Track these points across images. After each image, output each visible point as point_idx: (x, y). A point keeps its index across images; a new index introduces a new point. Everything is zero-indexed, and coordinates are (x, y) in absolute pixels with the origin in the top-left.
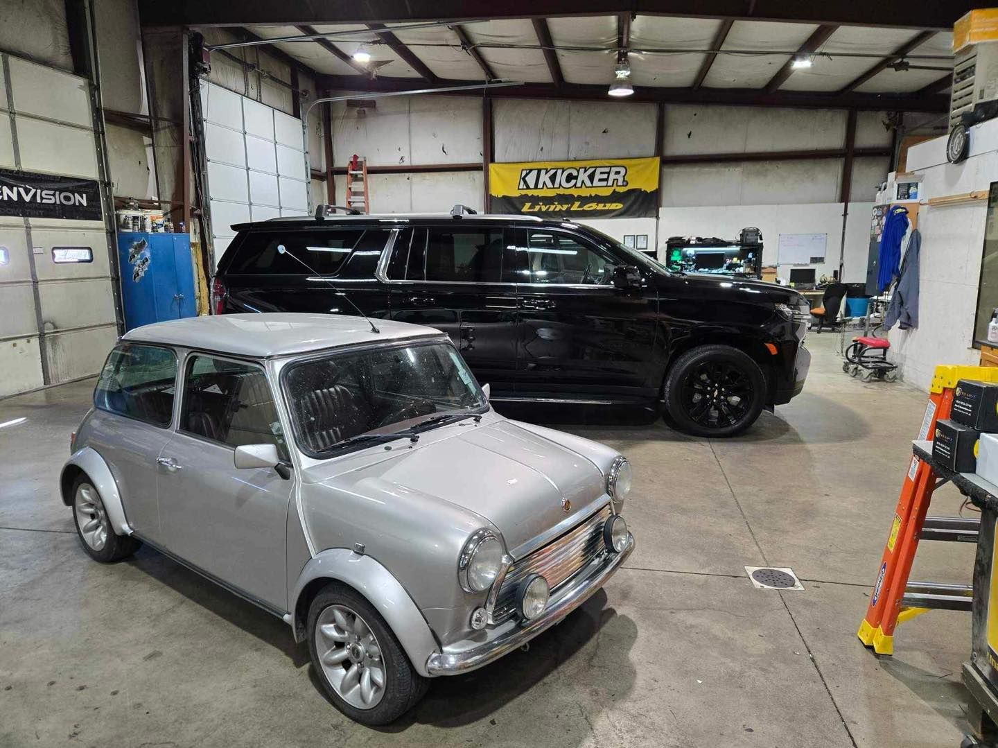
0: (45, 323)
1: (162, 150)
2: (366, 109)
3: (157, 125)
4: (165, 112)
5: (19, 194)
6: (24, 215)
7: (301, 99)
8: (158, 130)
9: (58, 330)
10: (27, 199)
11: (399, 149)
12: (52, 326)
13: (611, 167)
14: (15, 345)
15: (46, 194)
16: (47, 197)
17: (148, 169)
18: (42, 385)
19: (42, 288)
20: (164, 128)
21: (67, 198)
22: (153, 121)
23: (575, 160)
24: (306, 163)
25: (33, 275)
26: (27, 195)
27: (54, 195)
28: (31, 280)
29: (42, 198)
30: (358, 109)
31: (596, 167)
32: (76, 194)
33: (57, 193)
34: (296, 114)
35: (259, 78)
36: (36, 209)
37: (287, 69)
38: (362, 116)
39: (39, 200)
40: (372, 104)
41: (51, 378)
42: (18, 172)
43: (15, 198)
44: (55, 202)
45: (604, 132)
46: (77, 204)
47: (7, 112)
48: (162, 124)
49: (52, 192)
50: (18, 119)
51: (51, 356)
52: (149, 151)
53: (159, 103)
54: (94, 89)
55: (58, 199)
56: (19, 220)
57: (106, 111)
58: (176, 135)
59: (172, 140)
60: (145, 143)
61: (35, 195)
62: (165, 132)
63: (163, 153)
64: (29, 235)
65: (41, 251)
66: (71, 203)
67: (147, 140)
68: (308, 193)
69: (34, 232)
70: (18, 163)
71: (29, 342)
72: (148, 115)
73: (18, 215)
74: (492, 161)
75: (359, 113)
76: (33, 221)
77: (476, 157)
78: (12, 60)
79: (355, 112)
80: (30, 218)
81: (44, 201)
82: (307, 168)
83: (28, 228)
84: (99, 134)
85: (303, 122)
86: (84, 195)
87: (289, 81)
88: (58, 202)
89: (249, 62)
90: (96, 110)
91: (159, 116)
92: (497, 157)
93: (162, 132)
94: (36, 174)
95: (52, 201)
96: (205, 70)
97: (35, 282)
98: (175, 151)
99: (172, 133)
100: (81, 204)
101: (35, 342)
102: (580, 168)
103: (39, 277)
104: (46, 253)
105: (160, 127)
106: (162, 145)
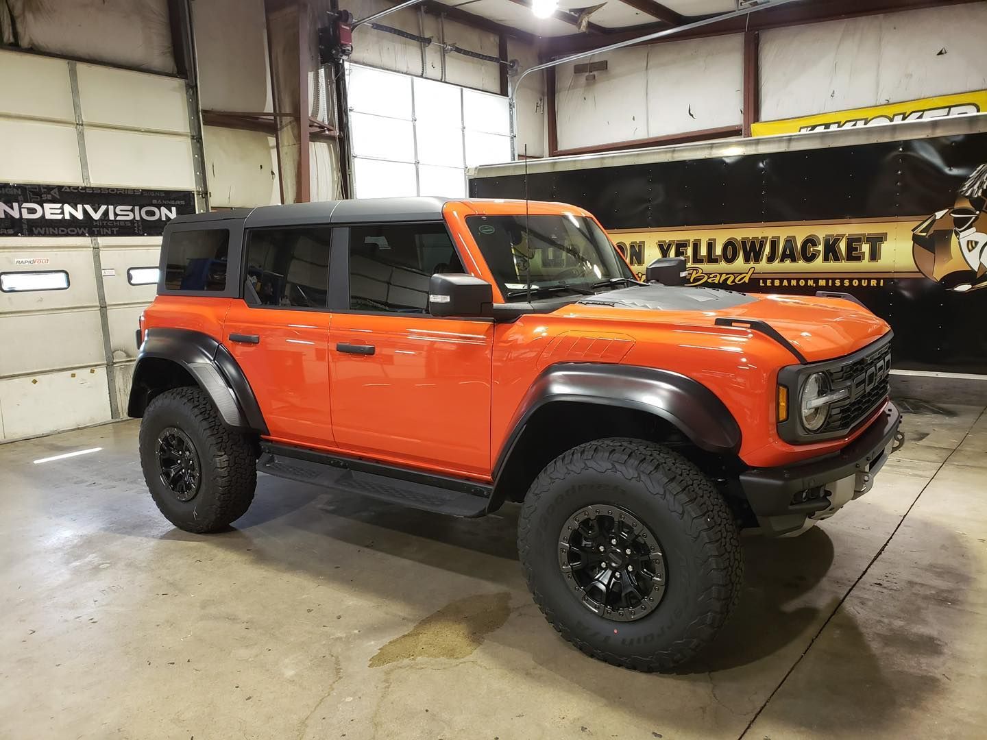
0: (114, 352)
1: (285, 149)
2: (595, 73)
3: (281, 122)
4: (287, 109)
5: (85, 212)
6: (92, 234)
7: (511, 71)
8: (282, 128)
9: (132, 359)
10: (97, 216)
11: (634, 119)
12: (125, 355)
13: (950, 107)
14: (73, 375)
15: (121, 210)
16: (123, 213)
17: (273, 173)
18: (109, 418)
19: (112, 314)
20: (286, 125)
21: (152, 213)
22: (278, 118)
23: (888, 104)
24: (513, 149)
25: (102, 298)
26: (96, 212)
27: (132, 210)
28: (98, 304)
29: (116, 215)
30: (587, 74)
31: (924, 111)
32: (163, 209)
33: (137, 208)
34: (504, 92)
35: (443, 53)
36: (107, 227)
37: (492, 39)
38: (592, 81)
39: (111, 217)
40: (603, 66)
41: (120, 410)
42: (85, 188)
43: (80, 215)
44: (134, 218)
45: (941, 53)
46: (164, 218)
47: (73, 124)
48: (285, 120)
49: (129, 208)
50: (89, 132)
51: (122, 388)
52: (274, 153)
54: (192, 88)
55: (139, 214)
56: (86, 241)
57: (204, 111)
58: (296, 131)
59: (292, 138)
60: (271, 145)
61: (106, 213)
62: (287, 129)
63: (286, 154)
64: (97, 257)
65: (113, 272)
66: (156, 217)
67: (272, 141)
69: (103, 253)
70: (85, 177)
71: (92, 371)
72: (272, 112)
73: (83, 235)
74: (756, 119)
75: (587, 79)
76: (102, 241)
77: (734, 118)
78: (81, 67)
79: (583, 79)
80: (99, 238)
81: (119, 218)
83: (96, 249)
84: (197, 139)
85: (512, 100)
86: (174, 209)
87: (495, 53)
88: (138, 218)
89: (427, 35)
90: (192, 112)
91: (283, 112)
92: (764, 115)
93: (285, 129)
94: (108, 189)
95: (130, 217)
96: (344, 52)
97: (103, 308)
98: (295, 150)
99: (292, 128)
100: (168, 219)
101: (102, 372)
102: (894, 115)
103: (108, 302)
104: (119, 275)
105: (284, 124)
106: (286, 144)
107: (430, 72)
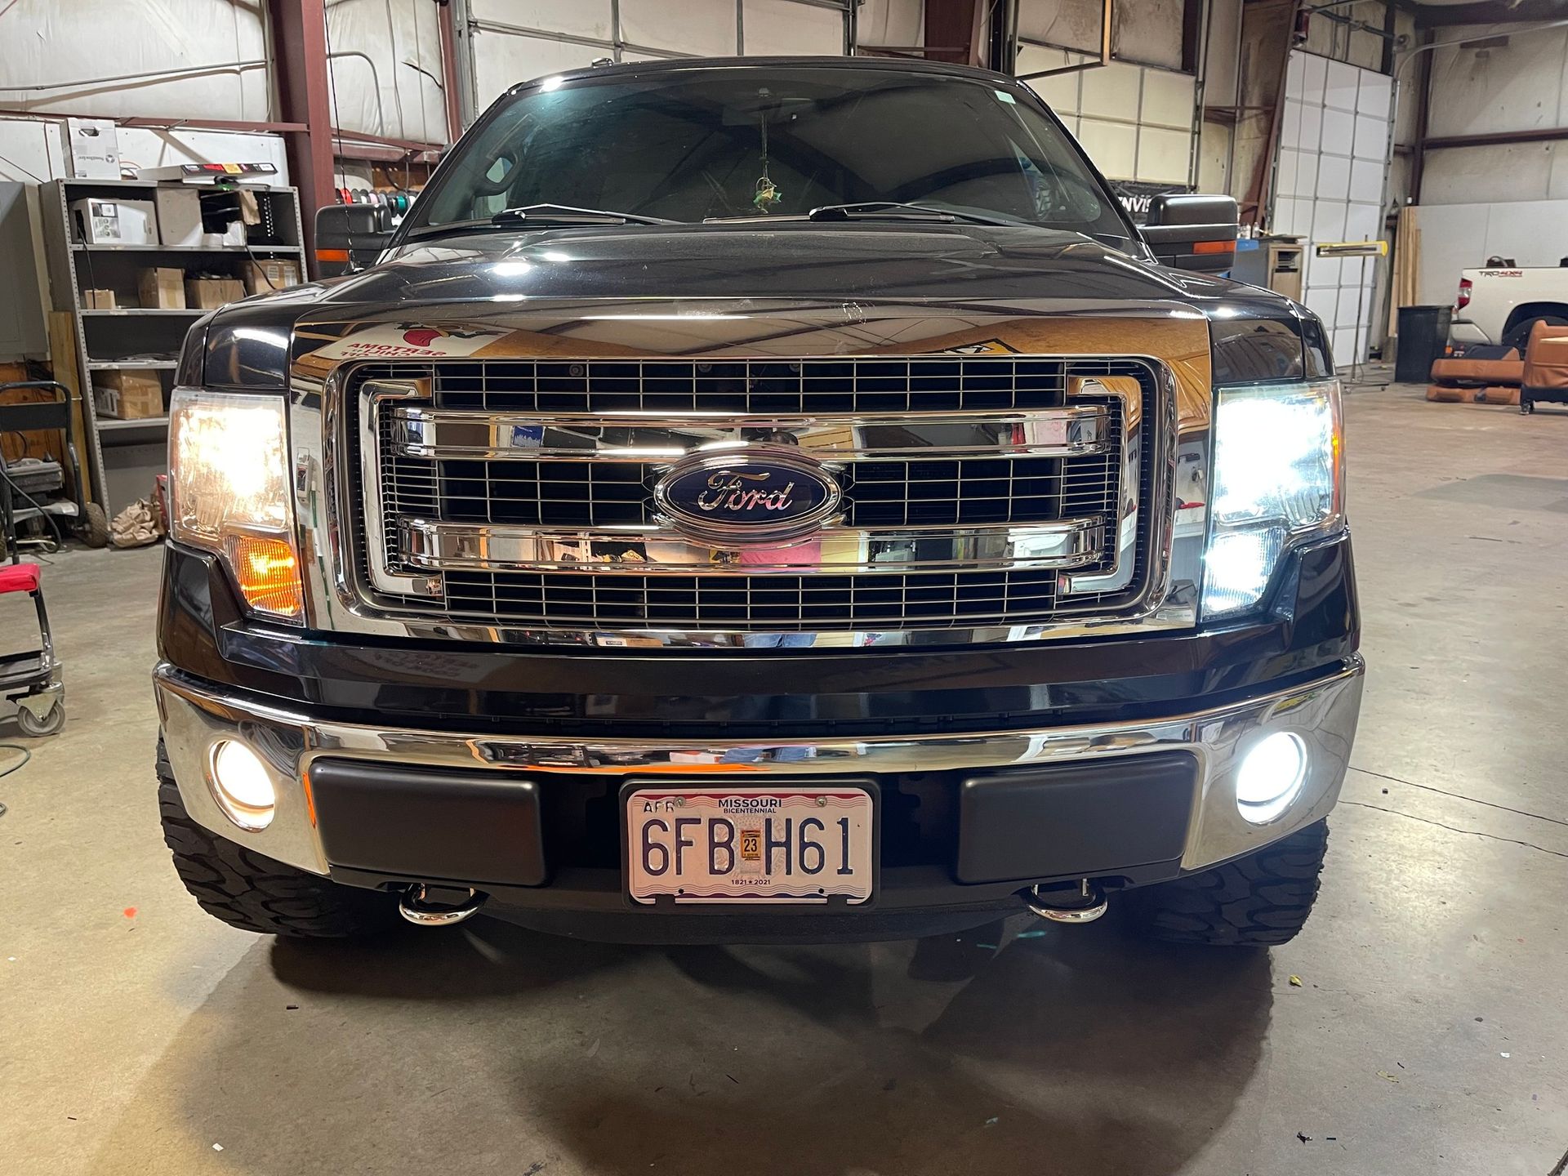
1: (1243, 143)
2: (1490, 50)
3: (1242, 115)
4: (1254, 100)
5: (1132, 204)
7: (1395, 48)
8: (1242, 119)
10: (1136, 209)
11: (1539, 105)
15: (1149, 203)
17: (1223, 167)
20: (1250, 118)
22: (1239, 111)
24: (1390, 137)
26: (1137, 205)
29: (1146, 207)
30: (1479, 51)
34: (1386, 69)
35: (1351, 31)
38: (1482, 60)
39: (1144, 209)
42: (1135, 182)
43: (1129, 208)
47: (1136, 124)
48: (1247, 113)
50: (1142, 130)
53: (1250, 89)
54: (1200, 85)
57: (1208, 109)
58: (1263, 124)
59: (1256, 131)
61: (1142, 205)
62: (1250, 122)
63: (1243, 147)
68: (1386, 178)
70: (1135, 173)
75: (1479, 57)
78: (1148, 72)
79: (1471, 57)
82: (1389, 144)
84: (1197, 133)
85: (1395, 81)
87: (1382, 27)
90: (1197, 108)
91: (1247, 105)
93: (1247, 122)
94: (1146, 183)
96: (1301, 41)
98: (1258, 144)
99: (1258, 121)
105: (1246, 116)
106: (1245, 137)
107: (1339, 54)
